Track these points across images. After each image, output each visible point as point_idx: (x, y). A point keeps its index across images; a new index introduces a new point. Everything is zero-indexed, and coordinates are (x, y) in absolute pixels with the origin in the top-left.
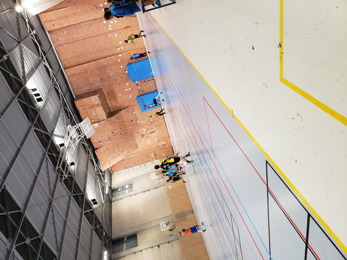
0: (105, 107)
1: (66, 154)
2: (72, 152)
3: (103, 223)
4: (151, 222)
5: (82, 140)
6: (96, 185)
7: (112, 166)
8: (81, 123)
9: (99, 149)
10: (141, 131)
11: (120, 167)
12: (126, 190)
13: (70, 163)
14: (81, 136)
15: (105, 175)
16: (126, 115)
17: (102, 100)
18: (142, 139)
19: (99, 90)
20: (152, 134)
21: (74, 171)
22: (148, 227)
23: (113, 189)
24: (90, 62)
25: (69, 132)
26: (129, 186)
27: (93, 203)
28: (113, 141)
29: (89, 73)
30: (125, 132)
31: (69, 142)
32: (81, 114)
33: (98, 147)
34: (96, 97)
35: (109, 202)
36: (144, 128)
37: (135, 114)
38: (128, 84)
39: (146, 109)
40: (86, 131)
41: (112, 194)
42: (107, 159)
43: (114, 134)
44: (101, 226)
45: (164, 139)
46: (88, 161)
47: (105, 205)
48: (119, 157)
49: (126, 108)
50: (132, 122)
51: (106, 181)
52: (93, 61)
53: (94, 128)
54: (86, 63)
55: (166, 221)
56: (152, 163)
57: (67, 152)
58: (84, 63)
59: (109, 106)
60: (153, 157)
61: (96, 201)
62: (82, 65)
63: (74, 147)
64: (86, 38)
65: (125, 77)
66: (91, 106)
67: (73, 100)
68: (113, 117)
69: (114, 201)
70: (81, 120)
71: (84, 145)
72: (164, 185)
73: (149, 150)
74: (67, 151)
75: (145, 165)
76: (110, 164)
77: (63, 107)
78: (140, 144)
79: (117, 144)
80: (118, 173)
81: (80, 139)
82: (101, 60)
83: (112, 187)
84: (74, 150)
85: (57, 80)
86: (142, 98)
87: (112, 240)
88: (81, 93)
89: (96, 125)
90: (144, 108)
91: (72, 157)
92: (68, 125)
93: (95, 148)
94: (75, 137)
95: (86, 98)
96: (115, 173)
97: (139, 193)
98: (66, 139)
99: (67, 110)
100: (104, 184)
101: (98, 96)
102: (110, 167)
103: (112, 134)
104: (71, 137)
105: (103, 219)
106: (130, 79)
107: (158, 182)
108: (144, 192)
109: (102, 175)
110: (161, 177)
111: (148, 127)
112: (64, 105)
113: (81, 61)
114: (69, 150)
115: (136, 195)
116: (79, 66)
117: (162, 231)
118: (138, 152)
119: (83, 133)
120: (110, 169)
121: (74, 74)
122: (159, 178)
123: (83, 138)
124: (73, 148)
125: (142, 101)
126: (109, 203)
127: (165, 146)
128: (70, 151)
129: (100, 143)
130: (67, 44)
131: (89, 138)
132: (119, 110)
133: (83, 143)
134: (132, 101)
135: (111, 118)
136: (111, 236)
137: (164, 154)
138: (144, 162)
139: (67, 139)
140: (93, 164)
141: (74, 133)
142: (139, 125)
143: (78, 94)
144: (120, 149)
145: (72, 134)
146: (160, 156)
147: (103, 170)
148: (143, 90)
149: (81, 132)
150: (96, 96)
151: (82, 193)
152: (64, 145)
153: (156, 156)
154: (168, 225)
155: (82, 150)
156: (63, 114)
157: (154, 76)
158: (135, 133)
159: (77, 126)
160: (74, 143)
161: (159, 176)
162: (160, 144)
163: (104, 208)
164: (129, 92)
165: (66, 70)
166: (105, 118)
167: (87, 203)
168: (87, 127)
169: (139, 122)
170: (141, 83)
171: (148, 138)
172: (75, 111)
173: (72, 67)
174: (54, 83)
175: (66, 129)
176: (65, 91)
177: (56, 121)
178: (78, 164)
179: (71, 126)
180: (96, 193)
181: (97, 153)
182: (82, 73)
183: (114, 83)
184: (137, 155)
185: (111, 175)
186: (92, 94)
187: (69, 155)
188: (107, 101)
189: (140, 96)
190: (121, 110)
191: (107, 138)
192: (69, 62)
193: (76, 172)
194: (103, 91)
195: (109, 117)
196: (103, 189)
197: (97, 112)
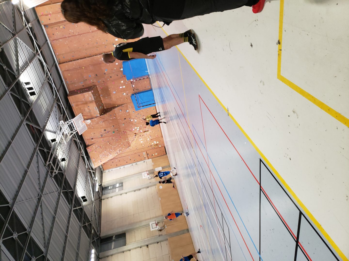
0: (99, 104)
1: (57, 149)
2: (64, 147)
3: (92, 221)
4: (141, 222)
5: (74, 137)
6: (86, 182)
7: (104, 164)
8: (73, 119)
9: (91, 146)
10: (134, 130)
11: (111, 165)
12: (117, 189)
13: (61, 159)
14: (73, 132)
15: (96, 172)
16: (119, 112)
17: (96, 96)
18: (135, 137)
19: (93, 87)
20: (145, 133)
21: (65, 167)
22: (138, 226)
23: (103, 187)
24: (86, 58)
25: (61, 128)
26: (120, 185)
27: (82, 200)
28: (105, 138)
29: (84, 69)
30: (118, 130)
31: (61, 138)
32: (74, 110)
33: (90, 144)
34: (89, 94)
35: (99, 199)
36: (137, 127)
37: (129, 112)
38: (122, 82)
39: (140, 108)
40: (78, 127)
41: (102, 192)
42: (98, 157)
43: (106, 132)
44: (90, 223)
45: (156, 139)
46: (79, 157)
47: (95, 202)
48: (110, 155)
49: (120, 105)
50: (125, 120)
51: (97, 178)
52: (88, 57)
53: (86, 124)
54: (81, 59)
55: (156, 221)
56: (144, 162)
57: (58, 148)
58: (79, 59)
59: (102, 103)
60: (146, 156)
61: (86, 198)
62: (77, 60)
63: (66, 143)
64: (82, 33)
65: (120, 75)
66: (85, 102)
67: (66, 96)
68: (107, 114)
69: (104, 199)
70: (73, 116)
71: (75, 142)
72: (155, 185)
73: (142, 149)
74: (59, 146)
75: (136, 164)
76: (101, 161)
77: (56, 102)
78: (133, 142)
79: (109, 142)
80: (109, 171)
81: (72, 135)
82: (96, 56)
83: (103, 185)
84: (65, 146)
85: (51, 75)
86: (136, 96)
87: (101, 238)
88: (75, 89)
89: (89, 121)
90: (138, 106)
91: (63, 153)
92: (61, 120)
93: (87, 145)
94: (67, 133)
95: (80, 94)
96: (106, 171)
97: (129, 192)
98: (57, 134)
99: (60, 105)
100: (95, 181)
101: (92, 92)
102: (101, 165)
103: (104, 132)
104: (63, 133)
105: (92, 216)
106: (125, 77)
107: (149, 181)
108: (135, 191)
109: (93, 173)
110: (152, 177)
111: (141, 126)
112: (57, 101)
113: (76, 56)
114: (60, 145)
115: (126, 193)
116: (74, 62)
117: (151, 230)
118: (130, 151)
119: (74, 129)
120: (101, 167)
121: (69, 69)
122: (150, 178)
123: (75, 134)
124: (64, 144)
125: (136, 100)
126: (99, 201)
127: (158, 145)
128: (61, 147)
129: (93, 140)
130: (63, 39)
131: (81, 135)
132: (112, 107)
133: (75, 139)
134: (126, 99)
135: (104, 115)
136: (100, 234)
137: (157, 154)
138: (135, 161)
139: (59, 134)
140: (84, 161)
141: (67, 129)
142: (132, 124)
143: (72, 90)
144: (113, 147)
145: (64, 129)
146: (152, 155)
147: (94, 168)
148: (137, 88)
149: (74, 128)
150: (90, 92)
151: (72, 189)
152: (56, 141)
153: (148, 155)
154: (157, 225)
155: (74, 146)
156: (55, 109)
157: (149, 75)
158: (128, 131)
159: (69, 122)
160: (66, 139)
161: (150, 175)
162: (153, 144)
163: (93, 206)
164: (124, 90)
165: (61, 65)
166: (99, 115)
167: (77, 199)
168: (79, 123)
169: (132, 120)
170: (136, 81)
171: (140, 137)
172: (68, 107)
173: (67, 62)
174: (48, 78)
175: (58, 125)
176: (58, 86)
177: (48, 116)
178: (69, 160)
179: (63, 121)
180: (86, 191)
181: (88, 150)
182: (76, 69)
183: (109, 80)
184: (129, 153)
185: (101, 173)
186: (86, 90)
187: (60, 150)
188: (101, 98)
189: (135, 95)
190: (114, 107)
191: (100, 135)
192: (64, 57)
193: (67, 168)
194: (97, 87)
195: (103, 114)
196: (94, 186)
197: (91, 109)
